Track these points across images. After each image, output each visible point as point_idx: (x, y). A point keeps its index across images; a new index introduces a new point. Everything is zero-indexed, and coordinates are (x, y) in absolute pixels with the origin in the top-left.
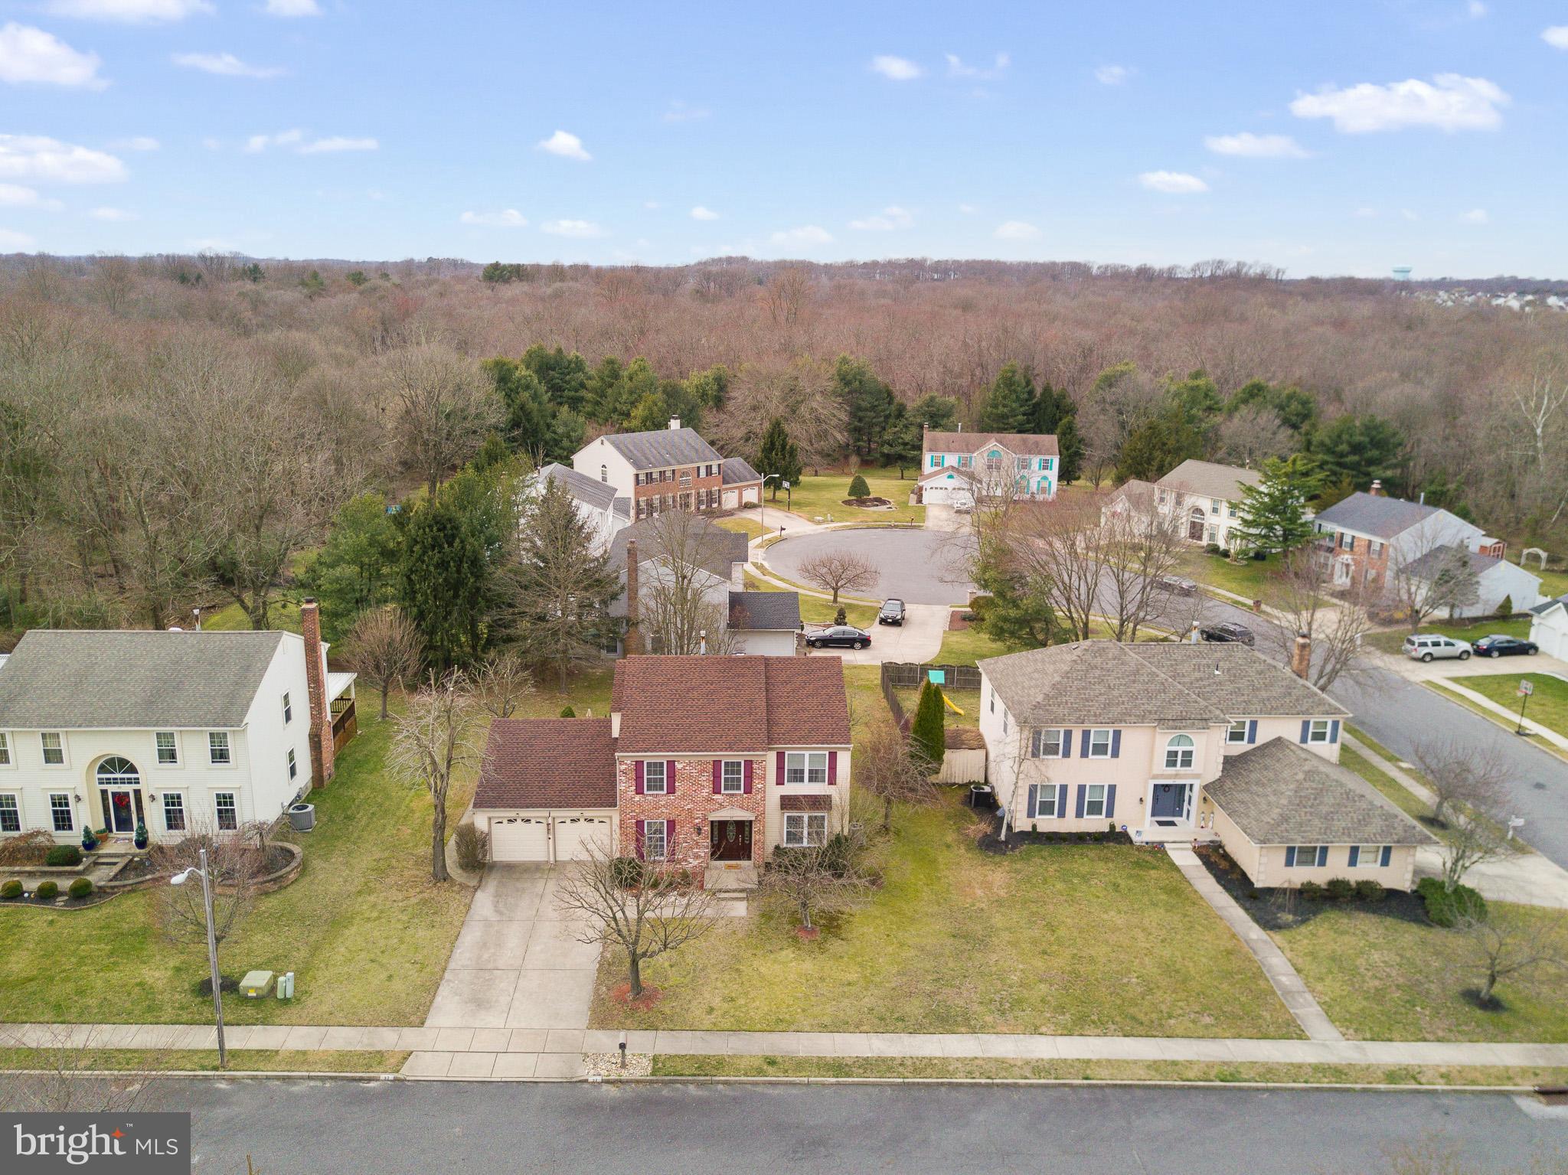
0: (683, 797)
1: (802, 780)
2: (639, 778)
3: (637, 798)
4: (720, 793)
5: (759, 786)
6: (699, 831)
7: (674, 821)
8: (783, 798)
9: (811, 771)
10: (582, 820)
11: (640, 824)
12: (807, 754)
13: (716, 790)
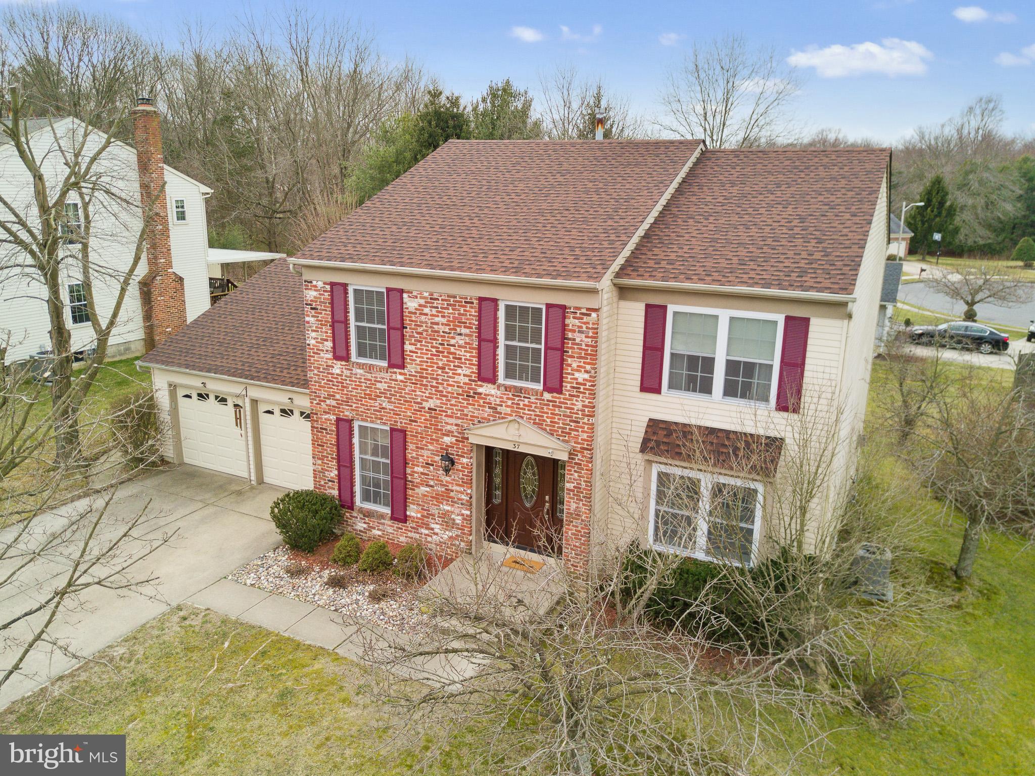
0: (419, 380)
1: (706, 388)
2: (339, 324)
3: (338, 368)
4: (493, 380)
5: (581, 376)
6: (449, 462)
7: (403, 432)
8: (654, 425)
9: (732, 367)
10: (297, 413)
11: (344, 426)
12: (724, 314)
13: (486, 374)
